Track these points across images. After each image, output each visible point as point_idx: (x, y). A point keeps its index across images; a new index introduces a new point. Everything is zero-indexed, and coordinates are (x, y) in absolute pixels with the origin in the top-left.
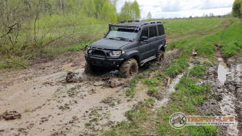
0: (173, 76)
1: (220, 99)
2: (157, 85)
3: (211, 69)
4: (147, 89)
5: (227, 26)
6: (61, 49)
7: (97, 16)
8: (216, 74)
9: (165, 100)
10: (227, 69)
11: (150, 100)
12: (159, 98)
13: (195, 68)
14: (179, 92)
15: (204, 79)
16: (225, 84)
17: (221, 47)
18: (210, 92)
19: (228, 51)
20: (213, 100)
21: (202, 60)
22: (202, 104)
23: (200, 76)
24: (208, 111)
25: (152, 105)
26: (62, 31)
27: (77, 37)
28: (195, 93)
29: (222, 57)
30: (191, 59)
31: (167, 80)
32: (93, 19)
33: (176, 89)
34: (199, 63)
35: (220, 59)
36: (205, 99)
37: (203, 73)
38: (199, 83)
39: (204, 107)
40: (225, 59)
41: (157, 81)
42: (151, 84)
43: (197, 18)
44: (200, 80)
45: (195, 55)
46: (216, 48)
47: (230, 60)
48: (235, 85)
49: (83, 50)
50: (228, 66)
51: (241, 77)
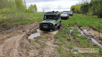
17: (76, 23)
29: (78, 27)
47: (81, 28)
48: (91, 36)
49: (22, 24)
50: (82, 30)
51: (89, 33)
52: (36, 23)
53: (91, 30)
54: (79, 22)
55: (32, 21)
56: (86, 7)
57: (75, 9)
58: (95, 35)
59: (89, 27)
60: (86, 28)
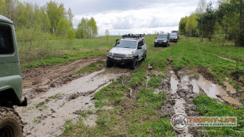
0: (134, 88)
1: (173, 103)
2: (122, 95)
3: (165, 80)
5: (176, 43)
7: (51, 31)
8: (169, 84)
13: (151, 80)
15: (159, 89)
16: (177, 92)
17: (172, 61)
18: (165, 99)
19: (177, 65)
20: (169, 105)
21: (156, 73)
22: (160, 108)
23: (157, 87)
24: (165, 113)
28: (154, 100)
29: (173, 70)
30: (148, 72)
31: (130, 91)
32: (48, 35)
33: (138, 98)
34: (154, 76)
35: (172, 72)
36: (163, 104)
37: (159, 84)
38: (156, 92)
39: (162, 110)
40: (176, 71)
41: (122, 92)
42: (117, 95)
43: (150, 35)
44: (157, 89)
45: (151, 69)
46: (168, 62)
47: (179, 72)
48: (185, 92)
49: (43, 66)
50: (179, 78)
51: (189, 86)
52: (77, 62)
53: (201, 77)
54: (179, 59)
55: (70, 58)
56: (209, 21)
57: (187, 26)
58: (200, 89)
59: (196, 70)
60: (189, 72)
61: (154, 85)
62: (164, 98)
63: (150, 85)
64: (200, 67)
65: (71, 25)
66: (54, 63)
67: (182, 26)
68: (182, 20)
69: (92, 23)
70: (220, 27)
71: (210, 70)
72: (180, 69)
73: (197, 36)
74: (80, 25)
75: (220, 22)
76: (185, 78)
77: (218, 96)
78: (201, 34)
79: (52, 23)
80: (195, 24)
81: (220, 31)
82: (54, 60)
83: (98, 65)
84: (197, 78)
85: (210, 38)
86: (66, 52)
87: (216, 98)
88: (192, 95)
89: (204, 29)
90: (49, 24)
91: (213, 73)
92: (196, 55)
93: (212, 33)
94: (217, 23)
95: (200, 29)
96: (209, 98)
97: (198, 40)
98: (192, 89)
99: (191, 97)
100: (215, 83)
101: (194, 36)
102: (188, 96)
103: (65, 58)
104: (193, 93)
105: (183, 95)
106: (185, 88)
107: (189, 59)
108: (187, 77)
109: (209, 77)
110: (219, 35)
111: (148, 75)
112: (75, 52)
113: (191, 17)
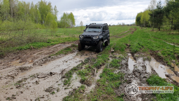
0: (98, 67)
2: (87, 75)
3: (124, 62)
4: (79, 79)
5: (133, 32)
6: (11, 49)
8: (127, 65)
9: (93, 86)
10: (134, 61)
11: (82, 87)
12: (89, 85)
13: (113, 61)
14: (103, 79)
15: (119, 69)
16: (133, 72)
17: (130, 46)
19: (134, 49)
21: (118, 56)
22: (118, 87)
23: (117, 67)
25: (84, 91)
26: (13, 34)
27: (25, 38)
28: (113, 79)
29: (131, 53)
30: (111, 55)
31: (94, 70)
32: (39, 25)
33: (101, 77)
34: (115, 57)
35: (130, 54)
36: (120, 84)
37: (118, 64)
39: (120, 89)
40: (133, 54)
41: (87, 72)
42: (83, 74)
43: (114, 26)
44: (117, 70)
45: (113, 52)
46: (127, 47)
47: (136, 55)
48: (139, 73)
49: (30, 49)
50: (135, 59)
51: (143, 66)
52: (57, 46)
54: (136, 44)
55: (52, 43)
56: (159, 15)
57: (142, 19)
58: (152, 69)
59: (149, 53)
60: (143, 54)
61: (115, 65)
62: (122, 78)
63: (111, 65)
64: (151, 50)
65: (56, 18)
66: (39, 47)
67: (138, 19)
68: (138, 14)
69: (71, 17)
70: (167, 20)
71: (160, 53)
72: (136, 52)
73: (149, 27)
74: (62, 18)
75: (167, 16)
76: (140, 60)
77: (167, 76)
78: (152, 25)
79: (42, 16)
80: (148, 17)
81: (168, 23)
82: (39, 44)
83: (72, 49)
84: (149, 60)
85: (159, 28)
86: (50, 38)
87: (166, 78)
88: (146, 75)
89: (155, 21)
90: (40, 17)
91: (162, 56)
92: (149, 41)
93: (161, 24)
94: (165, 17)
95: (152, 21)
96: (160, 79)
97: (150, 29)
98: (145, 70)
99: (145, 77)
100: (164, 64)
101: (147, 26)
102: (142, 76)
103: (48, 42)
104: (146, 73)
105: (138, 75)
106: (140, 68)
107: (143, 44)
108: (141, 58)
109: (159, 59)
110: (167, 25)
111: (111, 57)
112: (57, 38)
113: (145, 12)
